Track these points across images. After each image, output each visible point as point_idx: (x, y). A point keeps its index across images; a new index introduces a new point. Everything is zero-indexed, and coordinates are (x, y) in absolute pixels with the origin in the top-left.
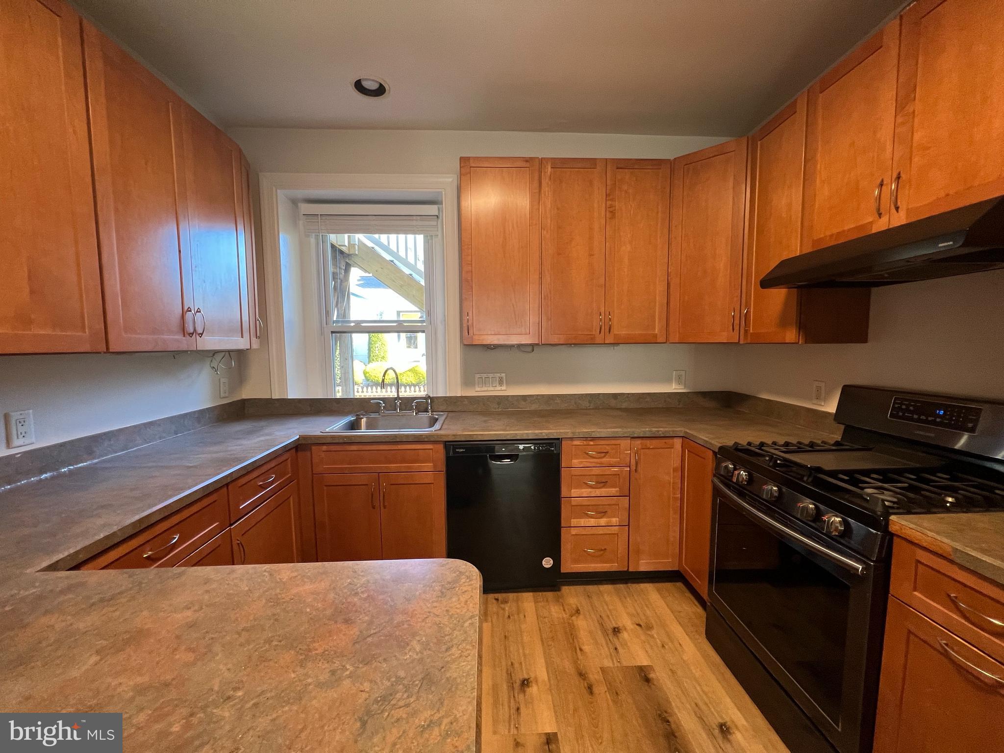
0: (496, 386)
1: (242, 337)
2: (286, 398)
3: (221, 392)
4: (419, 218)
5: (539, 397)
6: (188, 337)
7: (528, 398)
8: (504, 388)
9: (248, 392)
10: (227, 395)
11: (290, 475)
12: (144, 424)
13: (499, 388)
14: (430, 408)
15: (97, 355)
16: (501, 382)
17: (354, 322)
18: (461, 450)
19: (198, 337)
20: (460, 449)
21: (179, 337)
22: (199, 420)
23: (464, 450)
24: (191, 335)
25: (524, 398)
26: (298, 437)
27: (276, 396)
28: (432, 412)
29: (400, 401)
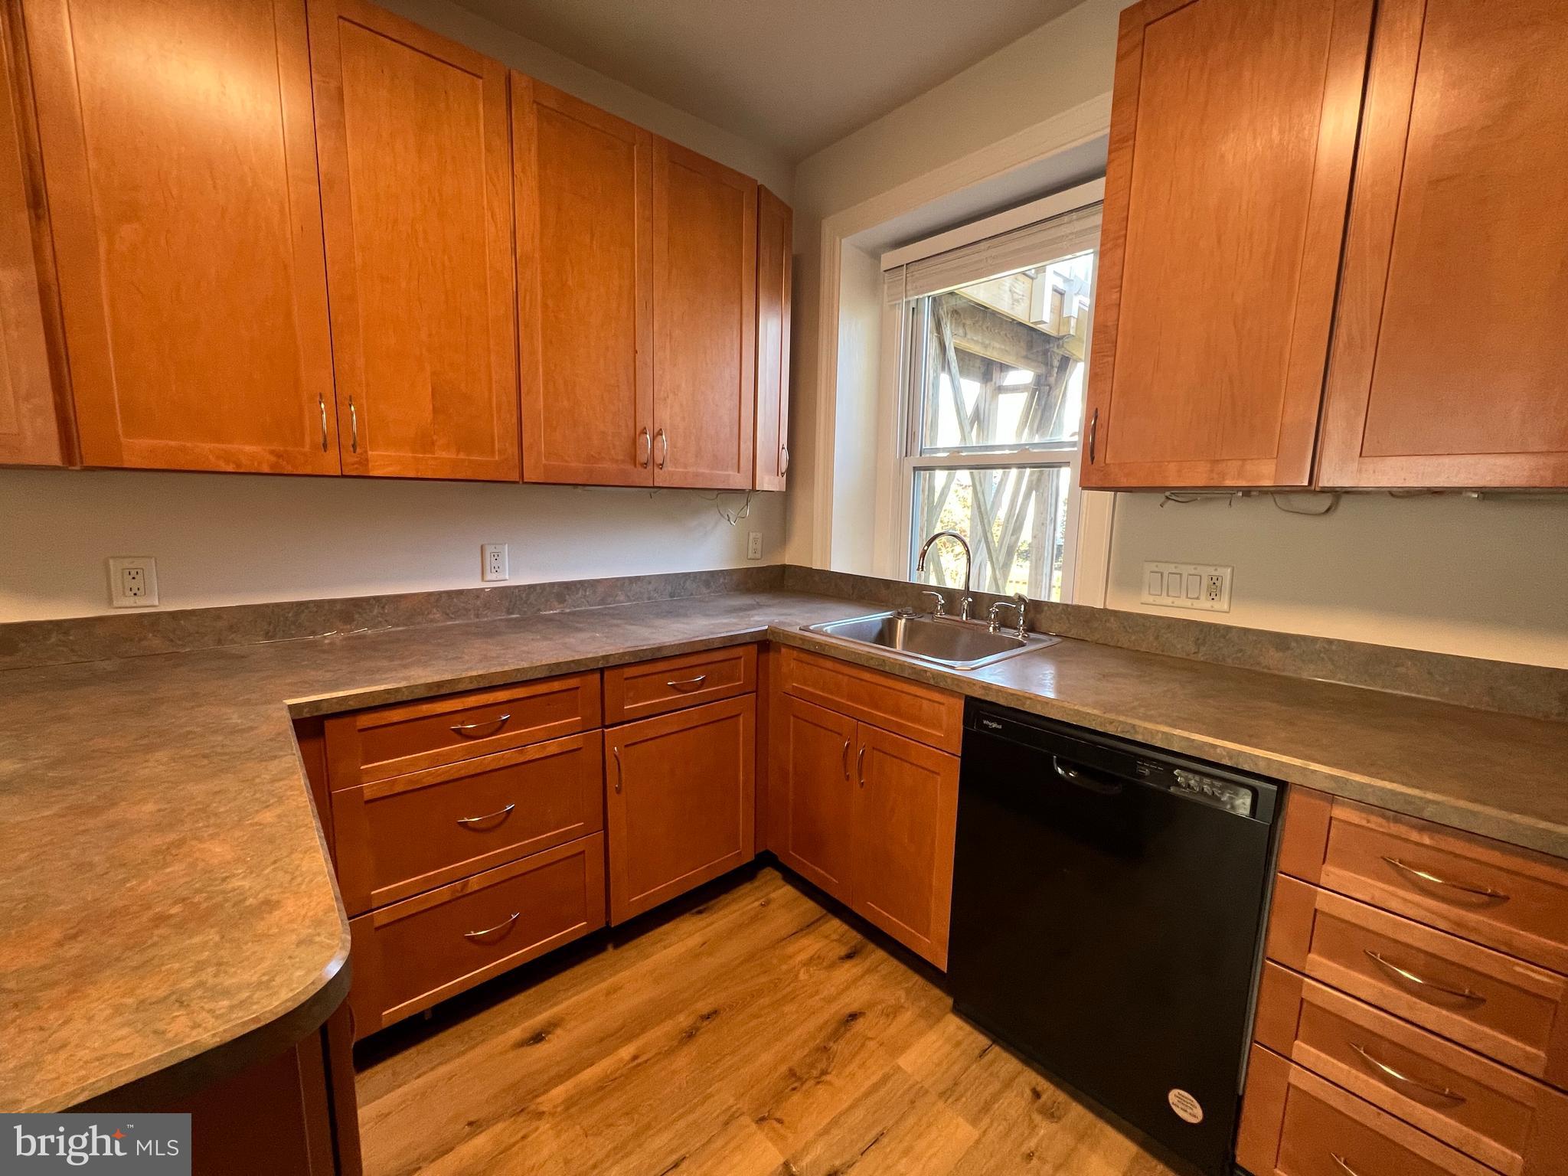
0: (1198, 598)
1: (739, 472)
2: (828, 569)
3: (750, 551)
4: (1074, 216)
5: (1334, 647)
6: (640, 469)
7: (1293, 644)
8: (1217, 605)
9: (791, 557)
10: (758, 556)
11: (742, 682)
12: (630, 579)
13: (1206, 604)
14: (1022, 622)
15: (514, 485)
16: (1214, 589)
17: (944, 450)
18: (994, 725)
19: (657, 470)
20: (992, 720)
21: (629, 467)
22: (707, 584)
23: (1000, 727)
24: (645, 465)
25: (1282, 641)
26: (766, 627)
27: (817, 566)
28: (1026, 631)
29: (970, 600)
